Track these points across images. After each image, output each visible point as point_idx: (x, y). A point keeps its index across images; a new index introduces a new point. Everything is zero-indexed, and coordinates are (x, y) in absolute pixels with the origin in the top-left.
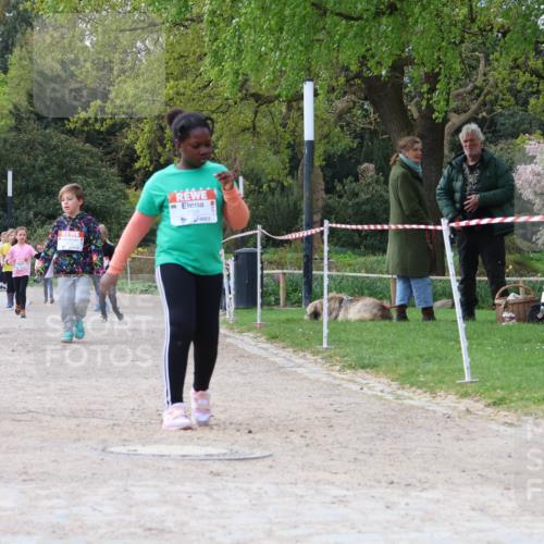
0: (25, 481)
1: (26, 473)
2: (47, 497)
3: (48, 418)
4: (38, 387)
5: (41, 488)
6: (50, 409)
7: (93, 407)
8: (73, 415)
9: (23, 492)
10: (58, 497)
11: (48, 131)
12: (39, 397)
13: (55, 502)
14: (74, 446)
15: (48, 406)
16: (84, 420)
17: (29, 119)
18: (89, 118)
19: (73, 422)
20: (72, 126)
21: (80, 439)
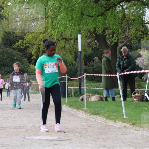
0: (2, 147)
1: (2, 144)
3: (9, 129)
4: (6, 120)
6: (9, 126)
7: (21, 126)
8: (15, 128)
11: (7, 48)
12: (6, 123)
14: (16, 137)
15: (8, 126)
16: (18, 129)
17: (2, 45)
18: (19, 45)
19: (15, 130)
20: (14, 47)
21: (17, 135)
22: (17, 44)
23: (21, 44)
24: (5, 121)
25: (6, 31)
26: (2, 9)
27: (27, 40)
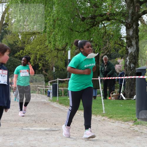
0: (4, 136)
1: (4, 134)
2: (9, 139)
3: (10, 122)
5: (8, 137)
6: (10, 120)
7: (20, 119)
8: (15, 121)
9: (4, 138)
10: (12, 139)
11: (11, 57)
12: (7, 117)
13: (11, 140)
14: (15, 128)
16: (18, 122)
18: (20, 54)
19: (15, 123)
20: (16, 56)
21: (16, 127)
22: (18, 53)
23: (21, 53)
24: (7, 115)
25: (10, 43)
26: (7, 25)
27: (26, 50)
